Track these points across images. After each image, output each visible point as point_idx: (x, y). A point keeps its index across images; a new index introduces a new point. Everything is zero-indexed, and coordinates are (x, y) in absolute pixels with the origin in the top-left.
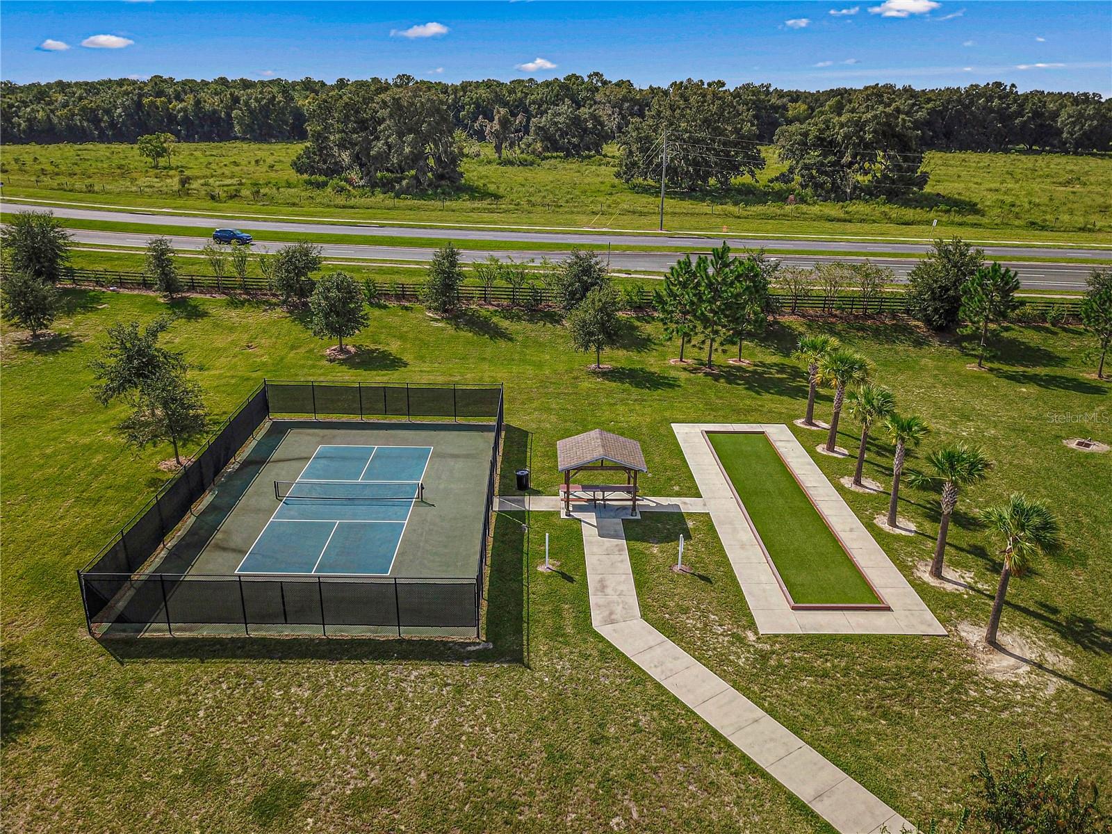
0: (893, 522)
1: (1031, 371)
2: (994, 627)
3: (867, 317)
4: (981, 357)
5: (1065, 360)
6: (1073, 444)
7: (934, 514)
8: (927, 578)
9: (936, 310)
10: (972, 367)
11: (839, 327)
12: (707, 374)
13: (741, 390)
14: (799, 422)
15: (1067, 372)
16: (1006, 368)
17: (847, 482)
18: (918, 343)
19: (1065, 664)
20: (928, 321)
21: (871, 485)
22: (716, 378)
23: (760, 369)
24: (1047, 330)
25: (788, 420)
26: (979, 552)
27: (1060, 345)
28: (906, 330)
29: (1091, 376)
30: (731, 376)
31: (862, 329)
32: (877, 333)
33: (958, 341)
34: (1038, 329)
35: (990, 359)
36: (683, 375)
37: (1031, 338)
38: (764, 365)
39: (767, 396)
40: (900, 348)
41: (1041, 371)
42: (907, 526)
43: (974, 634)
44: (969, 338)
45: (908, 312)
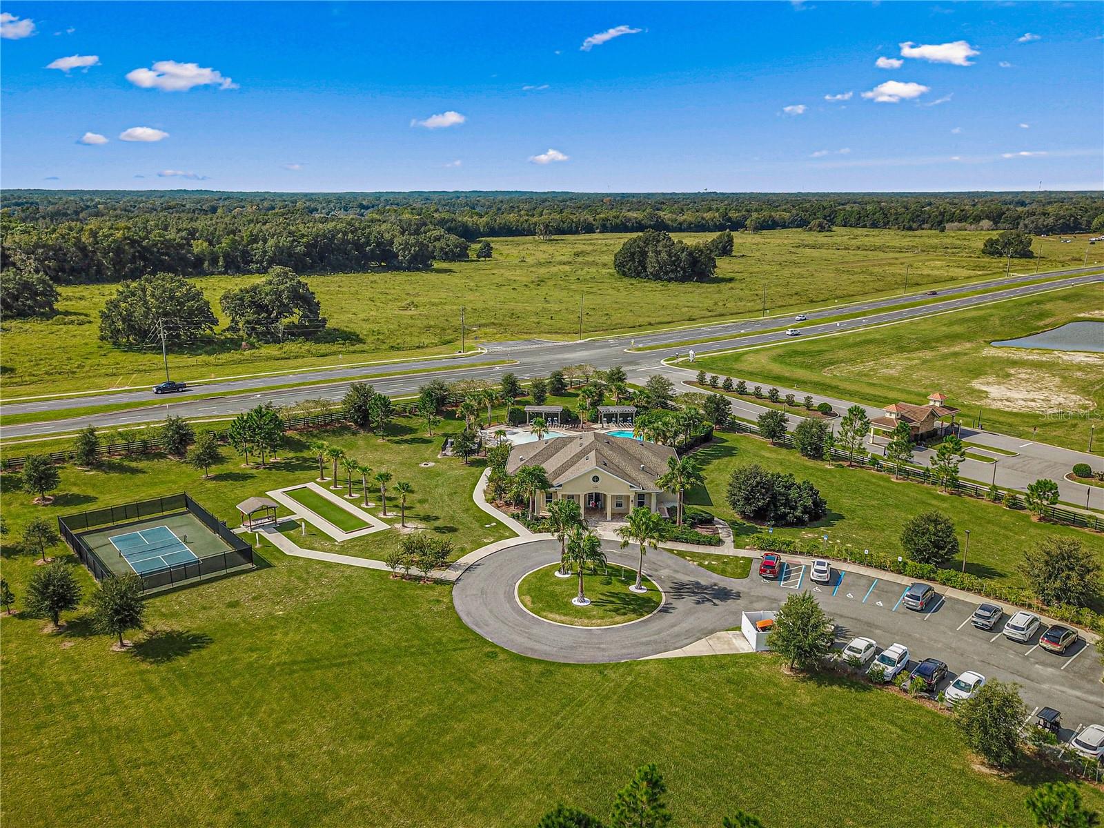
0: (367, 505)
1: (405, 438)
2: (403, 523)
3: (326, 425)
4: (383, 436)
5: (417, 429)
6: (422, 465)
7: (380, 499)
8: (383, 516)
9: (358, 417)
10: (380, 441)
11: (315, 432)
12: (265, 468)
13: (284, 472)
14: (318, 480)
15: (418, 435)
16: (394, 438)
17: (347, 496)
18: (354, 434)
19: (423, 526)
20: (356, 422)
21: (356, 496)
22: (270, 469)
23: (288, 461)
24: (407, 416)
25: (313, 480)
26: (396, 506)
27: (414, 423)
28: (347, 428)
29: (427, 436)
30: (276, 466)
31: (326, 431)
32: (334, 432)
33: (371, 430)
34: (404, 417)
35: (387, 436)
36: (254, 471)
37: (401, 421)
38: (288, 459)
39: (297, 472)
40: (346, 437)
41: (408, 437)
42: (372, 505)
43: (398, 526)
44: (375, 428)
45: (345, 418)
